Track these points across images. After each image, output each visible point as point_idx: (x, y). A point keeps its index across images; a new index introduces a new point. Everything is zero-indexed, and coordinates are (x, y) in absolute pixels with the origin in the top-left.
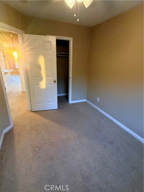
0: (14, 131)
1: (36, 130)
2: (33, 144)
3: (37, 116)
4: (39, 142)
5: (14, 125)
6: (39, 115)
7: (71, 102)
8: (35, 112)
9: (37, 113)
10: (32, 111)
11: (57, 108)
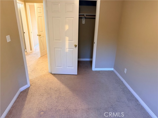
0: (29, 91)
1: (48, 94)
2: (39, 107)
3: (55, 79)
4: (46, 107)
5: (31, 85)
6: (57, 78)
7: (94, 68)
8: (54, 74)
9: (55, 77)
10: (51, 73)
11: (77, 74)
